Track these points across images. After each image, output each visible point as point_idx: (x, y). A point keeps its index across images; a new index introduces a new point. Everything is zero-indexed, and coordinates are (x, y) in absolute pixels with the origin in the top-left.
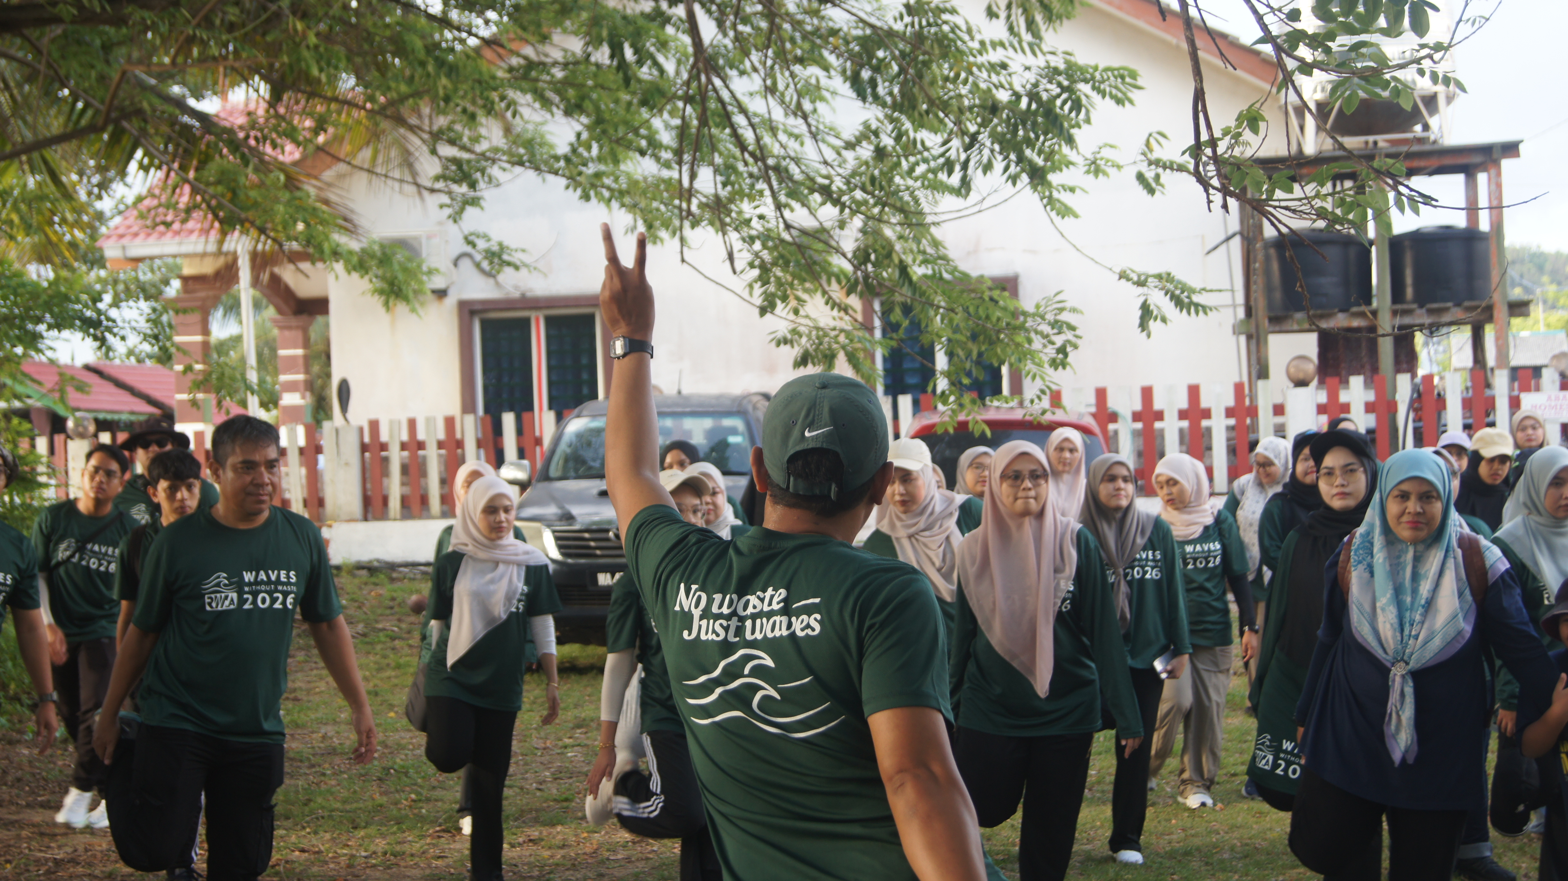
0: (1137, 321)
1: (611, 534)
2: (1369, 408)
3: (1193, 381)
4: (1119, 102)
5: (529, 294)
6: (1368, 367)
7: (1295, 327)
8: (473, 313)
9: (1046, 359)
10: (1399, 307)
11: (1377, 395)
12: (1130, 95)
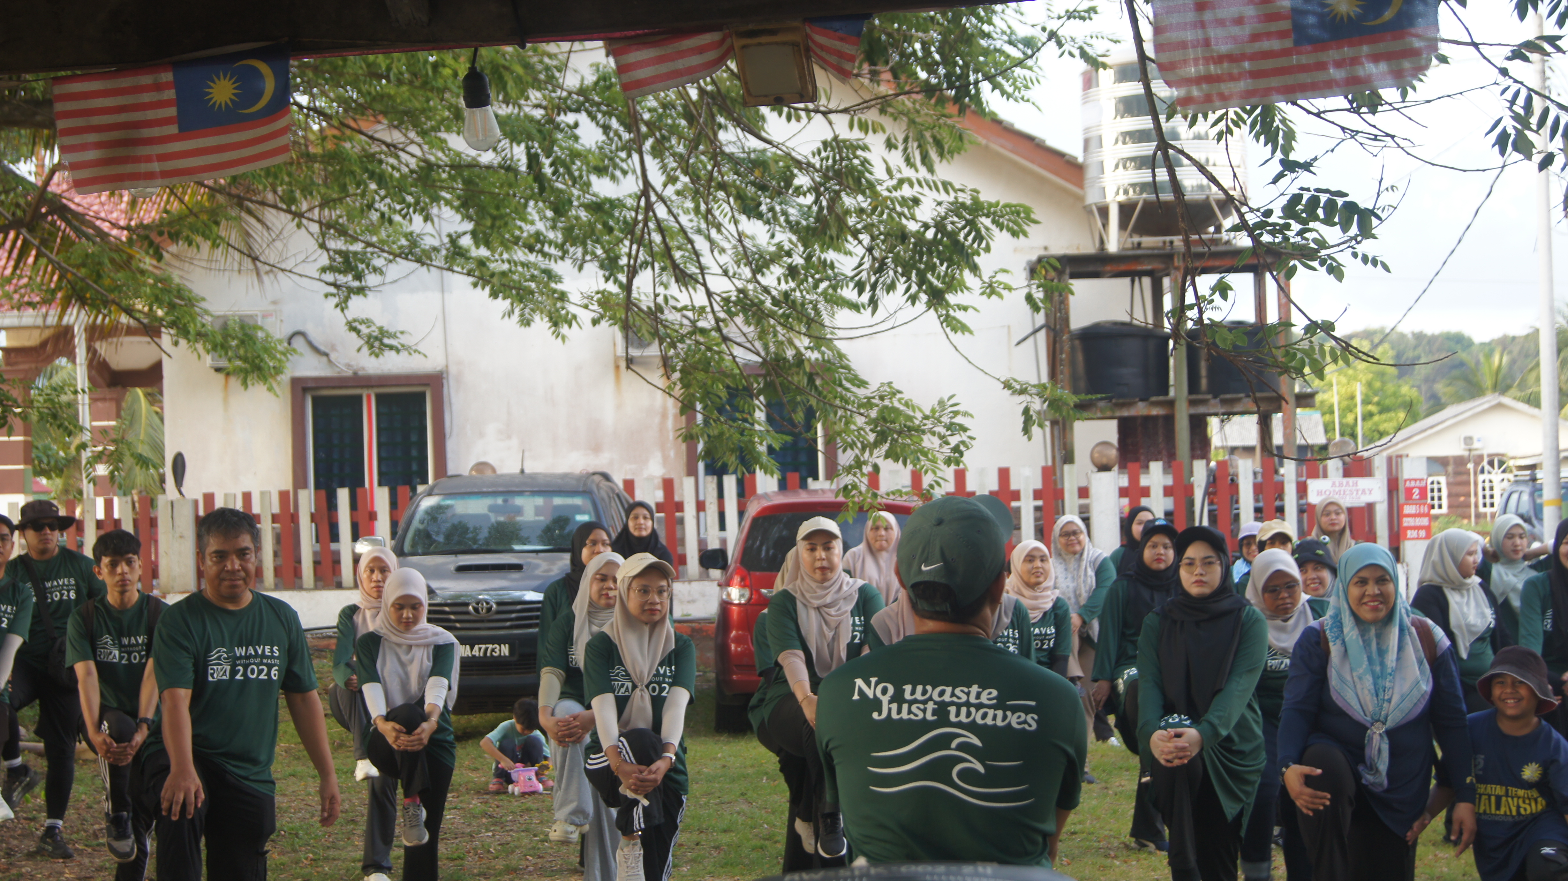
0: (1021, 426)
1: (470, 608)
2: (1168, 491)
3: (1004, 465)
4: (1015, 234)
5: (361, 373)
6: (1164, 452)
7: (1099, 415)
8: (305, 390)
9: (941, 457)
10: (1194, 397)
11: (1175, 479)
12: (1026, 228)
